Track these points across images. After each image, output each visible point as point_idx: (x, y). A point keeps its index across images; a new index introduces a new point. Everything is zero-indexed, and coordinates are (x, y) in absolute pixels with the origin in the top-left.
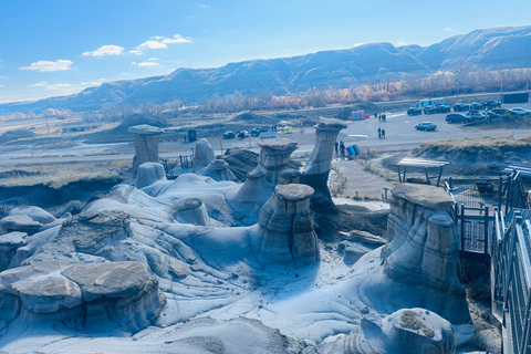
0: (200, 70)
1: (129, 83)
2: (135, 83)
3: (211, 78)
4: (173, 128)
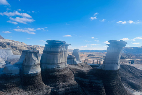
4: (129, 60)
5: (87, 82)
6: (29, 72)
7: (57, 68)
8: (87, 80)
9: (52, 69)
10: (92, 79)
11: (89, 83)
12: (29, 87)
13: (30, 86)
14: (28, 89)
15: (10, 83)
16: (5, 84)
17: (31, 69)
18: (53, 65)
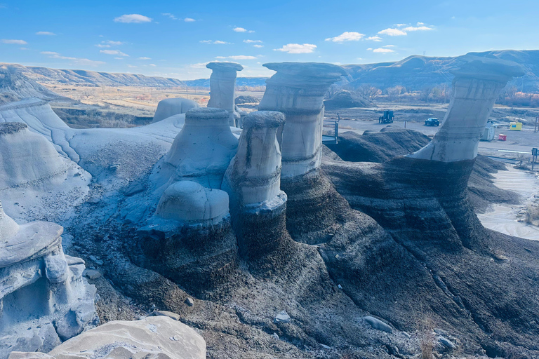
0: (434, 58)
1: (358, 67)
2: (364, 68)
3: (445, 67)
4: (373, 109)
5: (397, 209)
6: (264, 205)
7: (310, 171)
8: (392, 203)
9: (296, 178)
10: (407, 198)
11: (402, 214)
12: (270, 262)
13: (270, 257)
14: (267, 269)
15: (217, 258)
16: (202, 266)
17: (270, 190)
18: (301, 163)
